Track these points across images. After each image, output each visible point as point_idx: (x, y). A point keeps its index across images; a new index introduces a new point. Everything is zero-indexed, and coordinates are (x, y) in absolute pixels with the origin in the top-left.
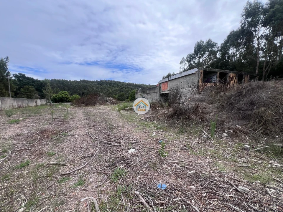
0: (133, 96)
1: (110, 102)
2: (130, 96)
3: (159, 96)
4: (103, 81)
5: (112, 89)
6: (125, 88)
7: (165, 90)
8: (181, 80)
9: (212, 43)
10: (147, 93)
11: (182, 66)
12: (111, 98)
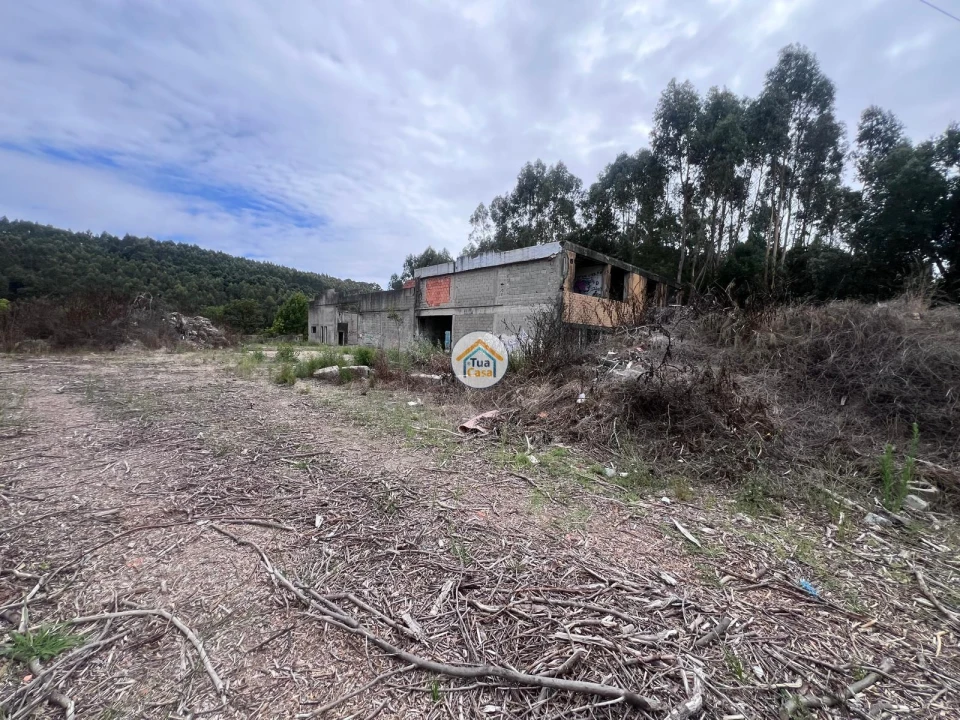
0: (292, 317)
1: (199, 335)
2: (281, 315)
3: (415, 326)
4: (142, 240)
5: (190, 280)
6: (251, 283)
7: (438, 305)
8: (502, 275)
9: (567, 175)
10: (365, 309)
11: (475, 231)
12: (203, 320)
